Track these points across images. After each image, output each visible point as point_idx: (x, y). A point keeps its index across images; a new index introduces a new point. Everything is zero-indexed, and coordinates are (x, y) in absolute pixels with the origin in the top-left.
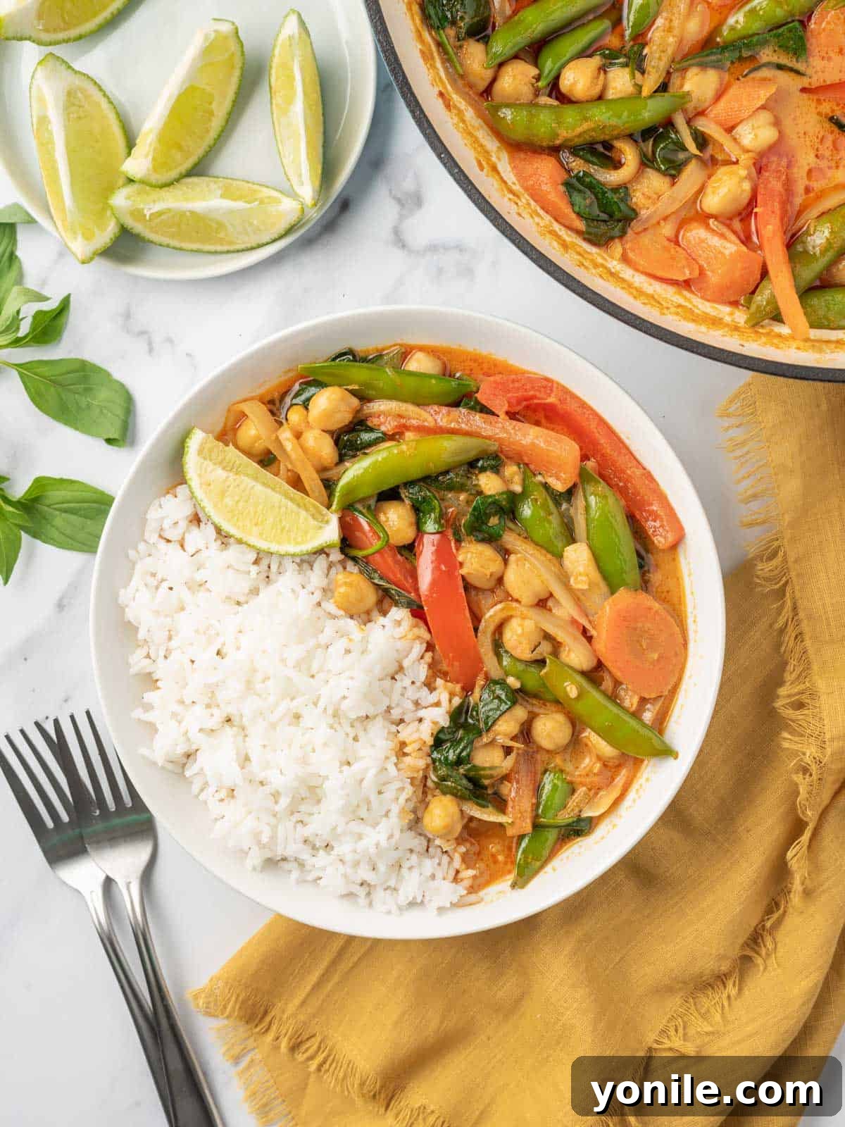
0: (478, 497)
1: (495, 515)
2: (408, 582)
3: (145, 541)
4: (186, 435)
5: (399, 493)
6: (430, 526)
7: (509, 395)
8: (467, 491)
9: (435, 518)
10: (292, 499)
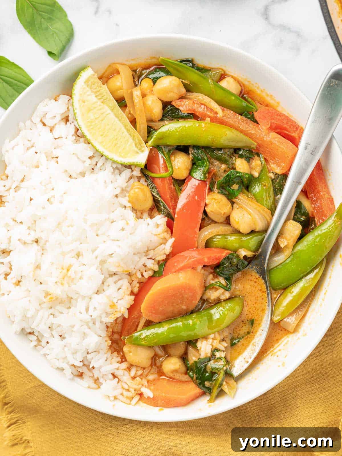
0: (233, 170)
1: (237, 183)
2: (171, 202)
3: (32, 121)
4: (83, 68)
5: (188, 150)
6: (198, 174)
7: (273, 121)
8: (227, 165)
9: (204, 172)
10: (128, 130)
